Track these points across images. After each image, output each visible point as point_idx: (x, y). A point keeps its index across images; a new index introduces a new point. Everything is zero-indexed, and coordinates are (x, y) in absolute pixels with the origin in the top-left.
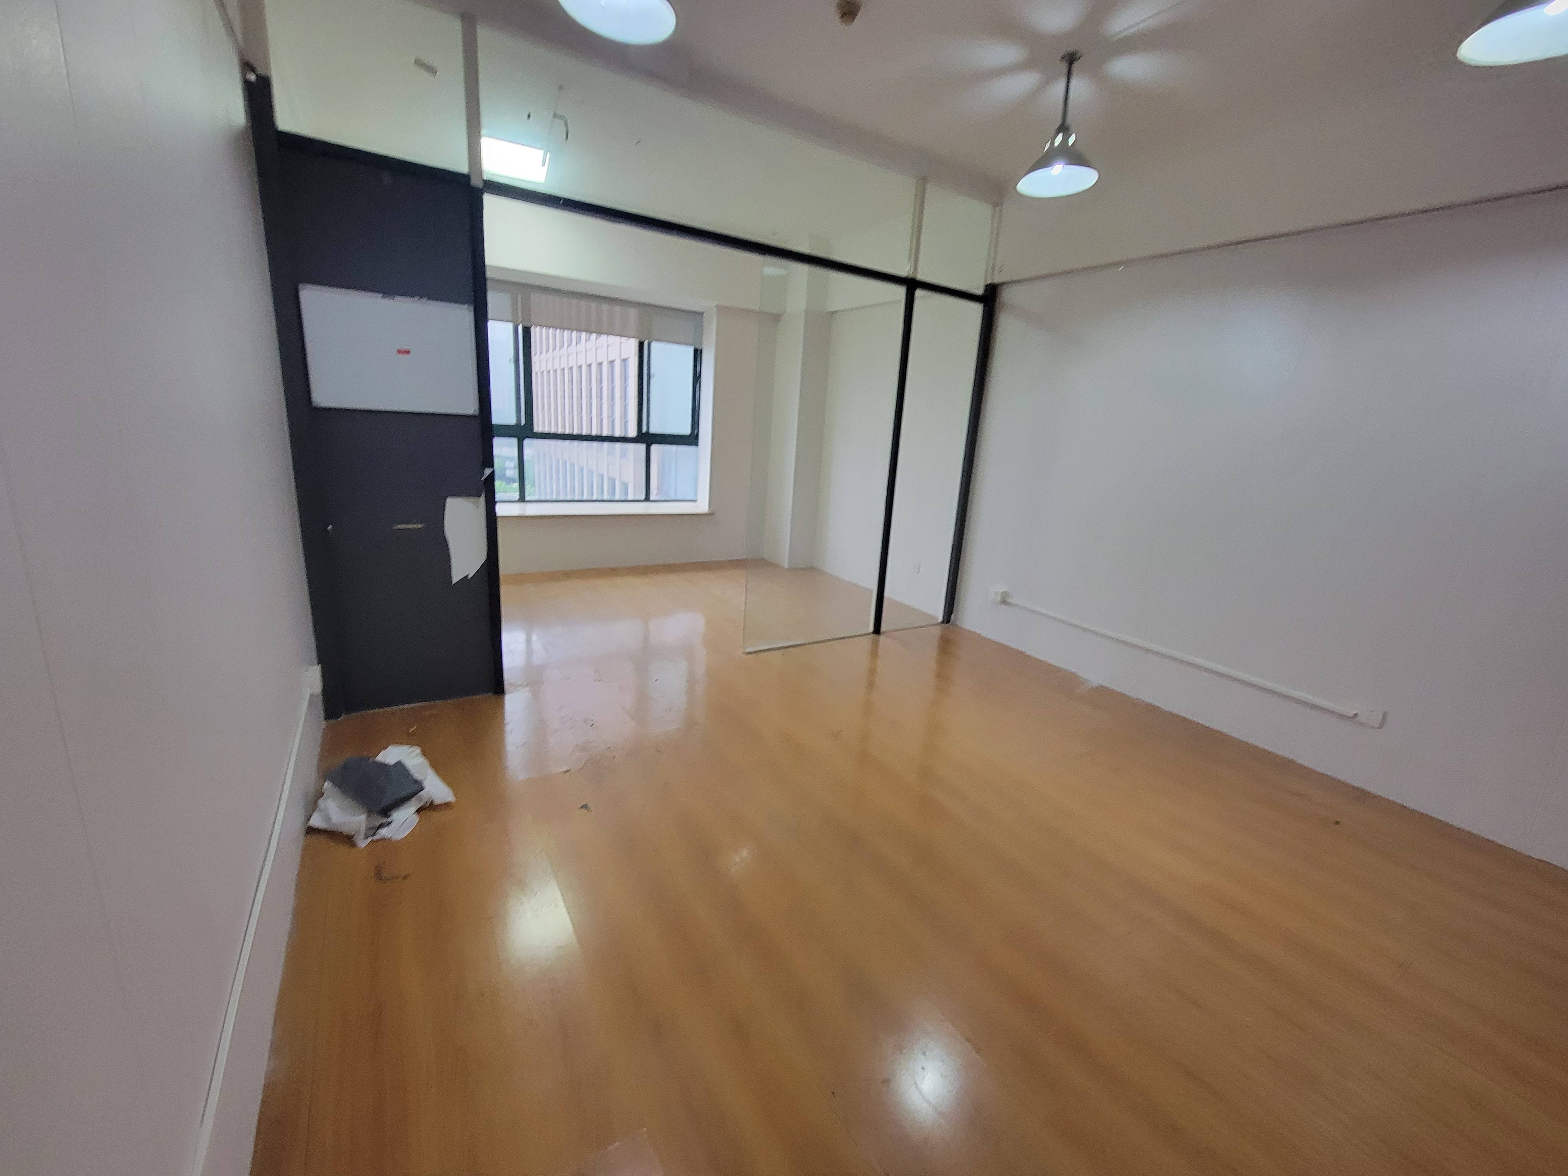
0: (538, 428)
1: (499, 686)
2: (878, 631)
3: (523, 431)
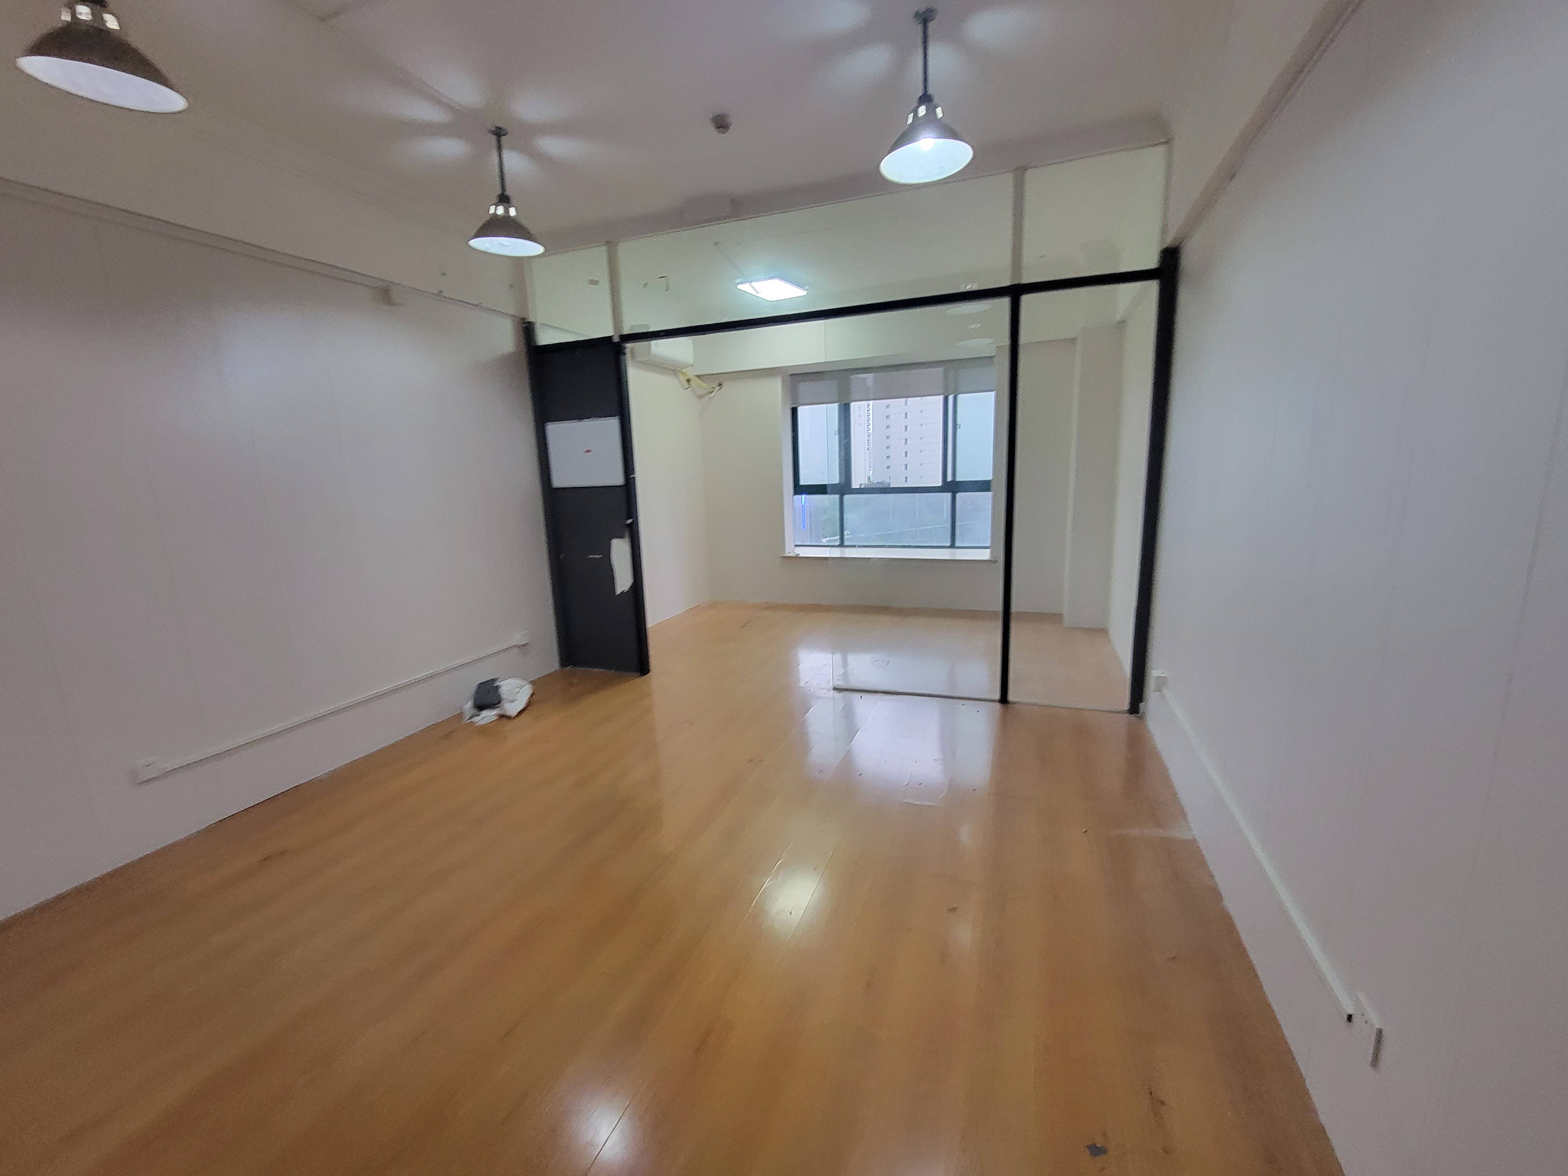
0: (855, 485)
1: (643, 668)
2: (1004, 699)
3: (844, 488)
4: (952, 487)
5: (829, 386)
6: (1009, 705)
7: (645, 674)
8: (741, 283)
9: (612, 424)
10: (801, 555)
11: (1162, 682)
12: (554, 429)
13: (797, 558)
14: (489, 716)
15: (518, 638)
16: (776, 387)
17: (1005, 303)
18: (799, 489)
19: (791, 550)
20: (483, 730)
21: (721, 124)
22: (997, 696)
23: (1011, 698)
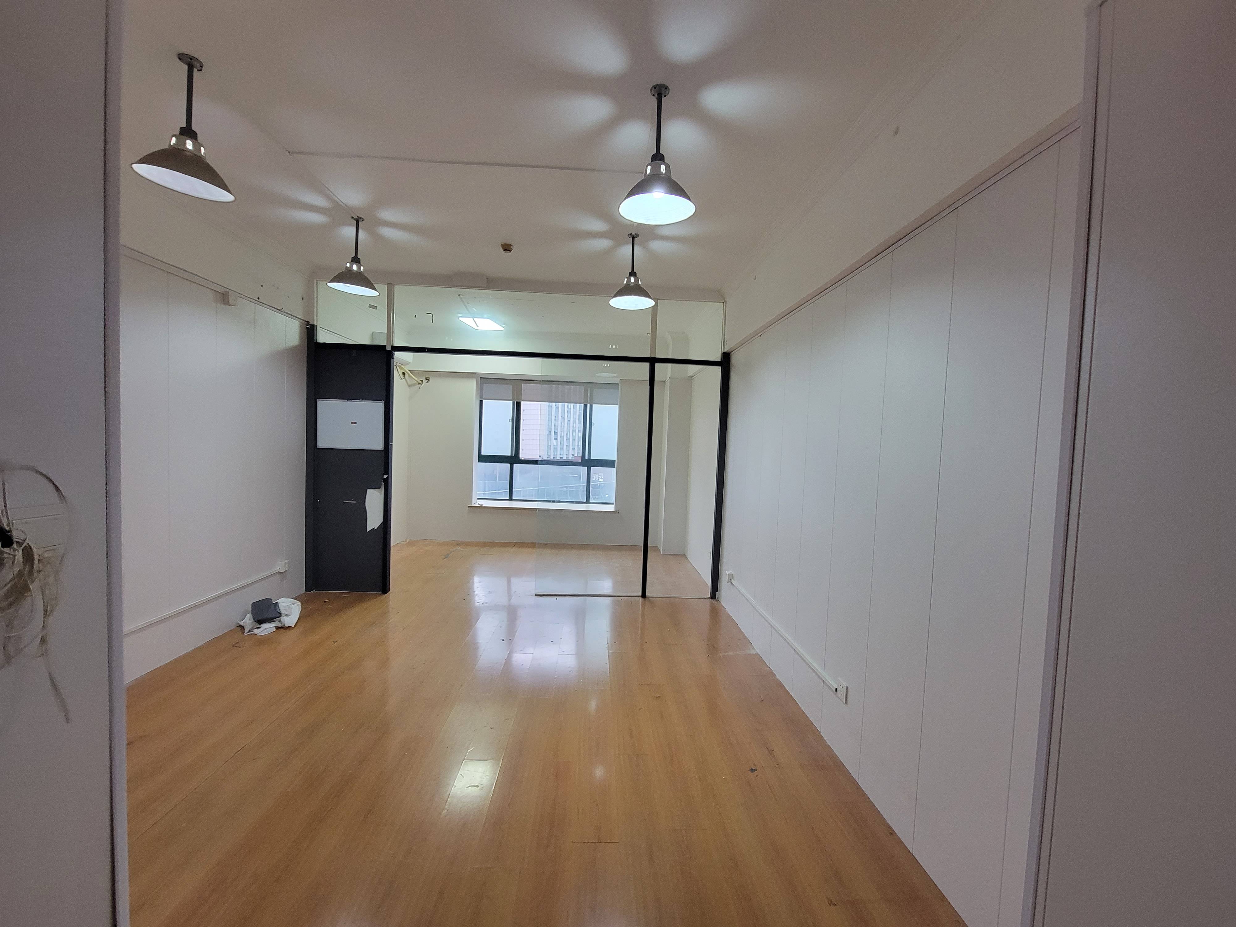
1: (385, 588)
2: (644, 595)
3: (514, 459)
4: (588, 463)
5: (508, 389)
6: (646, 599)
7: (386, 593)
8: (461, 317)
9: (380, 405)
10: (484, 506)
11: (731, 577)
12: (322, 404)
13: (481, 507)
14: (268, 628)
15: (281, 565)
16: (472, 385)
17: (647, 365)
18: (483, 459)
19: (476, 503)
20: (263, 641)
21: (507, 248)
22: (640, 594)
23: (648, 594)
